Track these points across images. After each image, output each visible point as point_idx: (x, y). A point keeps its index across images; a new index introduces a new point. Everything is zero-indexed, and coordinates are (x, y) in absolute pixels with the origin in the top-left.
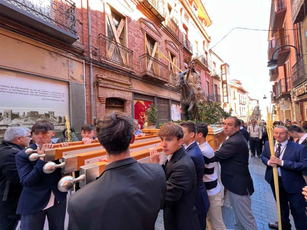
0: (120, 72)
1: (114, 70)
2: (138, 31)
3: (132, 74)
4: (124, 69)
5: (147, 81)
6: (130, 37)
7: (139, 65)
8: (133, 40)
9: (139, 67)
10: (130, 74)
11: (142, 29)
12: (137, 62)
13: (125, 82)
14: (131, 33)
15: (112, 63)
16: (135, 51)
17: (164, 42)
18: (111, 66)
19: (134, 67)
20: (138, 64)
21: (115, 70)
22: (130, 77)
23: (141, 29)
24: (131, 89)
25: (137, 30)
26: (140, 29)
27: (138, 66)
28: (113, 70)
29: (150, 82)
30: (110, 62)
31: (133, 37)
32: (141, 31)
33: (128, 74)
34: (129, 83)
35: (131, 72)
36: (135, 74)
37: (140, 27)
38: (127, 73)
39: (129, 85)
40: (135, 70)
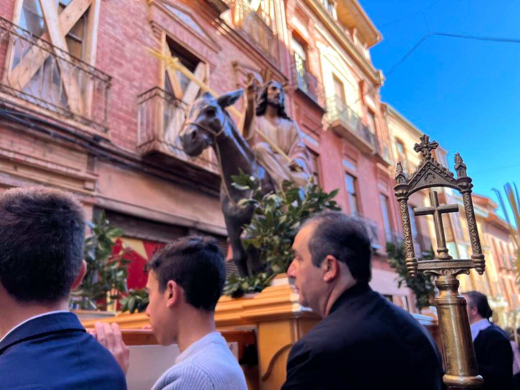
0: (48, 133)
1: (25, 125)
2: (138, 26)
3: (102, 144)
4: (71, 126)
5: (159, 173)
6: (106, 37)
7: (134, 120)
8: (117, 48)
9: (133, 127)
10: (92, 144)
11: (154, 24)
12: (127, 112)
13: (68, 167)
14: (113, 27)
15: (22, 103)
16: (121, 79)
17: (229, 68)
18: (13, 110)
19: (111, 123)
20: (130, 118)
21: (29, 126)
22: (91, 155)
23: (151, 22)
24: (92, 196)
25: (134, 23)
26: (146, 22)
27: (128, 122)
28: (21, 123)
29: (172, 177)
30: (11, 99)
31: (117, 41)
32: (148, 28)
33: (86, 144)
34: (83, 174)
35: (97, 138)
36: (113, 145)
37: (147, 18)
38: (78, 141)
39: (82, 180)
40: (113, 135)
